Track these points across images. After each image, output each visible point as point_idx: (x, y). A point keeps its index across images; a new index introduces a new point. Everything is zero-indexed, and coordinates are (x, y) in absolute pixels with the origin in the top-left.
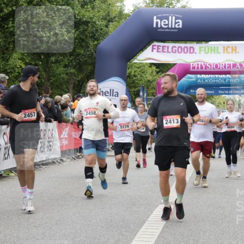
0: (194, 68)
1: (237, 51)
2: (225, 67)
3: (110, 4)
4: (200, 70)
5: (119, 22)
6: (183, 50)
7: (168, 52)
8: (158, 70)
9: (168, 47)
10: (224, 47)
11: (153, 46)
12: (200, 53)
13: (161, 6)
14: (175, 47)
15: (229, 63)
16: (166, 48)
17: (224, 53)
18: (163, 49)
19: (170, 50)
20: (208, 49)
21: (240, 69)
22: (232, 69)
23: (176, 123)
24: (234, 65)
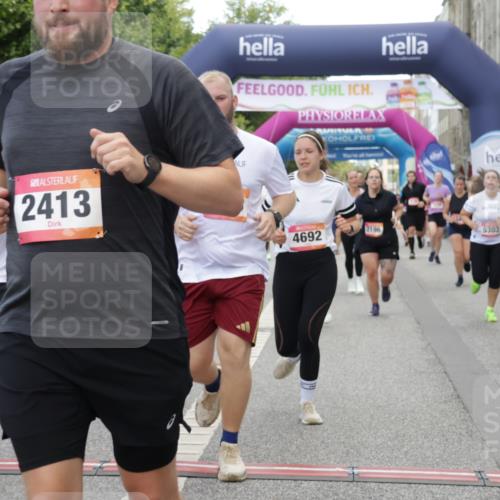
0: (304, 118)
1: (371, 90)
2: (352, 116)
3: (171, 20)
4: (313, 121)
5: (185, 47)
6: (286, 90)
7: (263, 93)
8: (248, 122)
9: (263, 86)
10: (350, 86)
11: (239, 84)
12: (313, 94)
13: (251, 22)
14: (274, 86)
15: (358, 109)
16: (260, 88)
17: (350, 93)
18: (255, 89)
19: (266, 90)
20: (326, 88)
21: (375, 119)
22: (363, 120)
23: (77, 213)
24: (367, 114)
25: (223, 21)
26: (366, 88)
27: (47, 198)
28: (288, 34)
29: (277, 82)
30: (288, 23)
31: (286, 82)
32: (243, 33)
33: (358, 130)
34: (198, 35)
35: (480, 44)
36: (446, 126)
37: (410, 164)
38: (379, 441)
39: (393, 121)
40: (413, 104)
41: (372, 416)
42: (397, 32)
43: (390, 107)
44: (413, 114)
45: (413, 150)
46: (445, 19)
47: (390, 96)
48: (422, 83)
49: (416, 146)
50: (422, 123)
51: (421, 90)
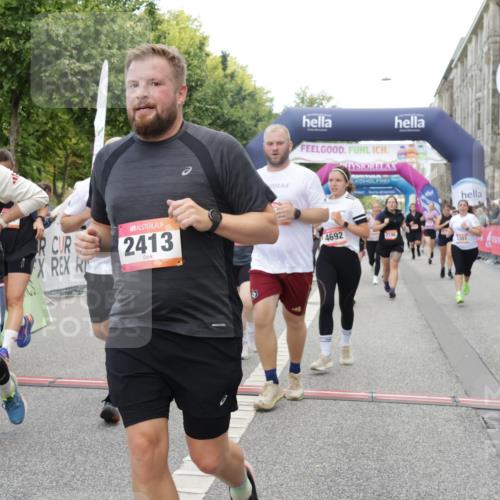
1: (387, 150)
2: (375, 167)
6: (333, 150)
7: (318, 152)
9: (317, 147)
10: (374, 148)
12: (350, 153)
14: (325, 147)
15: (379, 163)
16: (315, 148)
17: (374, 152)
18: (312, 149)
19: (319, 150)
20: (358, 149)
21: (390, 169)
22: (382, 169)
23: (164, 248)
24: (384, 166)
25: (293, 105)
26: (384, 149)
27: (142, 239)
28: (334, 114)
29: (327, 144)
30: (334, 107)
31: (332, 145)
32: (305, 113)
33: (379, 176)
34: (277, 115)
35: (458, 122)
36: (435, 175)
37: (412, 198)
38: (390, 376)
39: (401, 170)
40: (414, 160)
41: (385, 361)
42: (405, 114)
43: (399, 161)
44: (414, 166)
45: (413, 189)
46: (436, 105)
47: (399, 154)
48: (421, 146)
49: (416, 187)
50: (420, 172)
51: (420, 150)
